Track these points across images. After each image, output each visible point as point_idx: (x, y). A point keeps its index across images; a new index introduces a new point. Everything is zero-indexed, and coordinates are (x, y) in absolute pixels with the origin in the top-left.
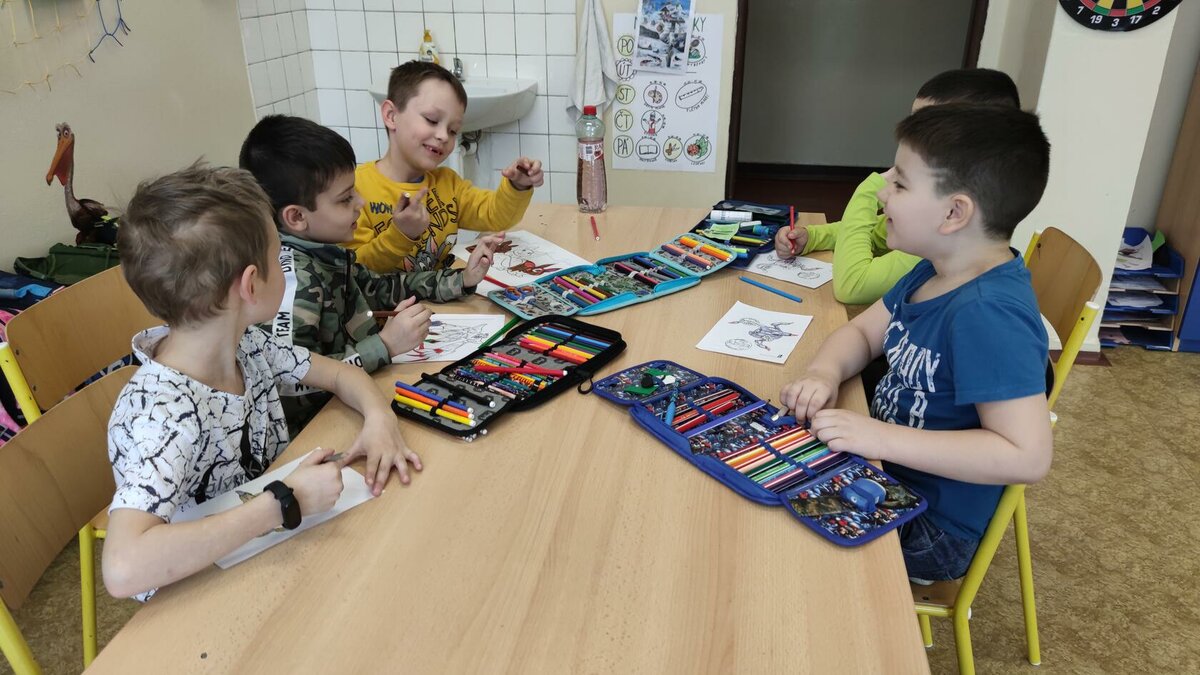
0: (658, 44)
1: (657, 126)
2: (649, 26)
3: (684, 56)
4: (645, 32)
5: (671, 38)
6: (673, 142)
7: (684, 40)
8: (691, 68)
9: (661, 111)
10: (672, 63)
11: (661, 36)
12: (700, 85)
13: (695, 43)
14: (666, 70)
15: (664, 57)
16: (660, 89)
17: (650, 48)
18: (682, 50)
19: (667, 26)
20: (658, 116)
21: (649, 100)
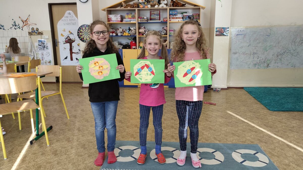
0: (41, 47)
1: (43, 59)
2: (39, 44)
3: (46, 48)
4: (39, 45)
5: (43, 46)
6: (46, 61)
7: (45, 46)
8: (47, 50)
9: (44, 57)
10: (44, 49)
11: (42, 46)
12: (48, 53)
13: (47, 47)
14: (43, 50)
15: (42, 49)
16: (43, 53)
17: (40, 47)
18: (45, 48)
19: (42, 44)
20: (43, 57)
21: (42, 55)
